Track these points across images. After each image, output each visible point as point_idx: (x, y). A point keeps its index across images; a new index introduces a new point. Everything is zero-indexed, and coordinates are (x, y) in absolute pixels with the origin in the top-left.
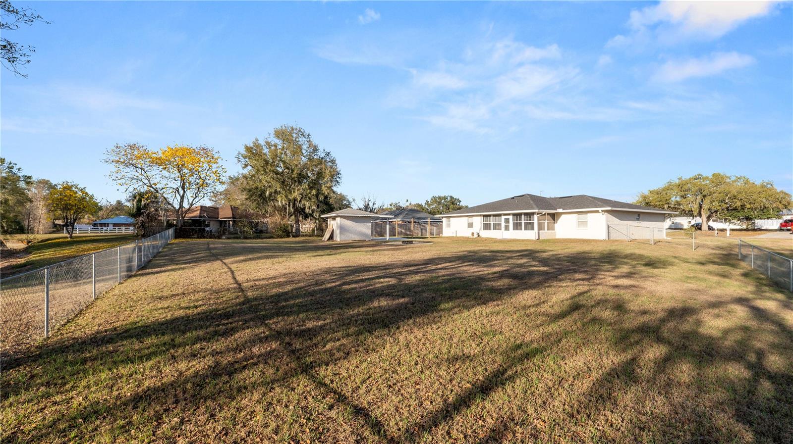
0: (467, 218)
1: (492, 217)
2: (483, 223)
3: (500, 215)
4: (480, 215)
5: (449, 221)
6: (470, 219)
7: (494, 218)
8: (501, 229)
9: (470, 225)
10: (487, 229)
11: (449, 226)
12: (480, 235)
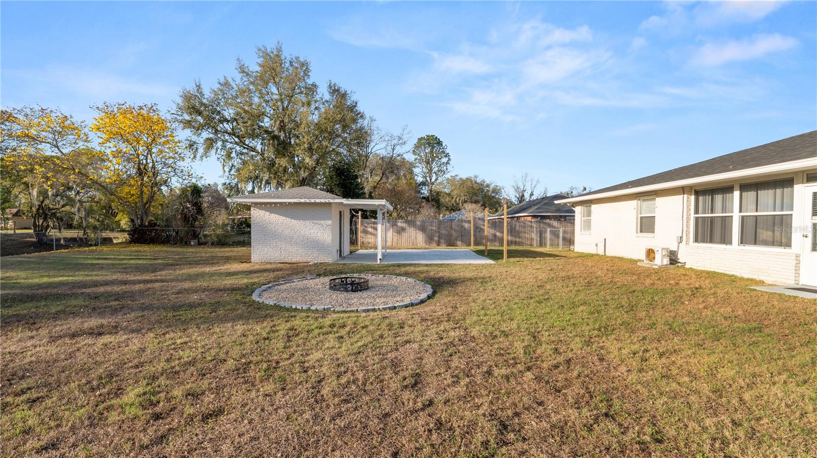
0: (633, 203)
1: (737, 194)
2: (693, 216)
3: (785, 181)
4: (683, 190)
5: (589, 214)
6: (646, 205)
7: (750, 195)
8: (787, 243)
9: (647, 225)
10: (711, 241)
11: (587, 225)
12: (681, 258)
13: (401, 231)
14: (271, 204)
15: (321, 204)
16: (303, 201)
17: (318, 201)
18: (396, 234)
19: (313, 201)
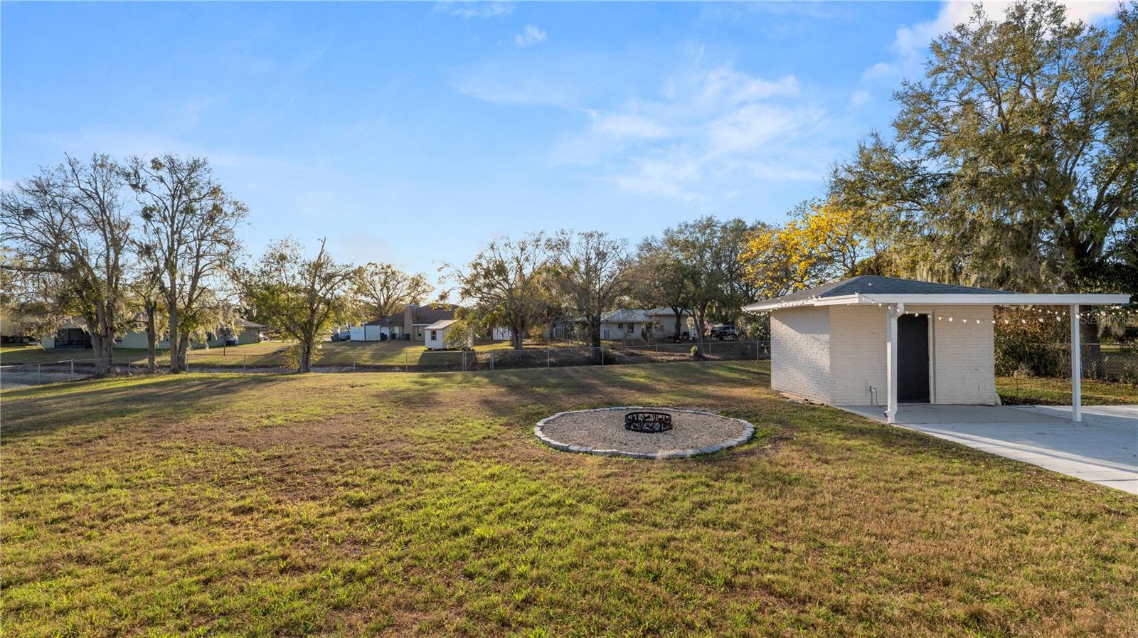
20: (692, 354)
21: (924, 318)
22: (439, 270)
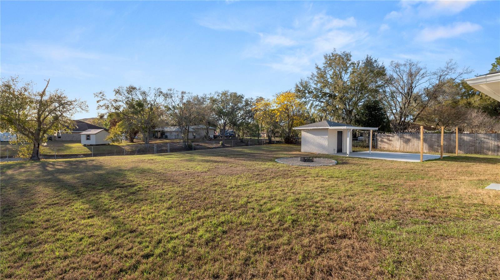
13: (407, 141)
14: (305, 129)
15: (321, 129)
16: (315, 128)
17: (320, 128)
18: (403, 143)
19: (318, 128)
20: (221, 144)
21: (342, 132)
22: (98, 102)
